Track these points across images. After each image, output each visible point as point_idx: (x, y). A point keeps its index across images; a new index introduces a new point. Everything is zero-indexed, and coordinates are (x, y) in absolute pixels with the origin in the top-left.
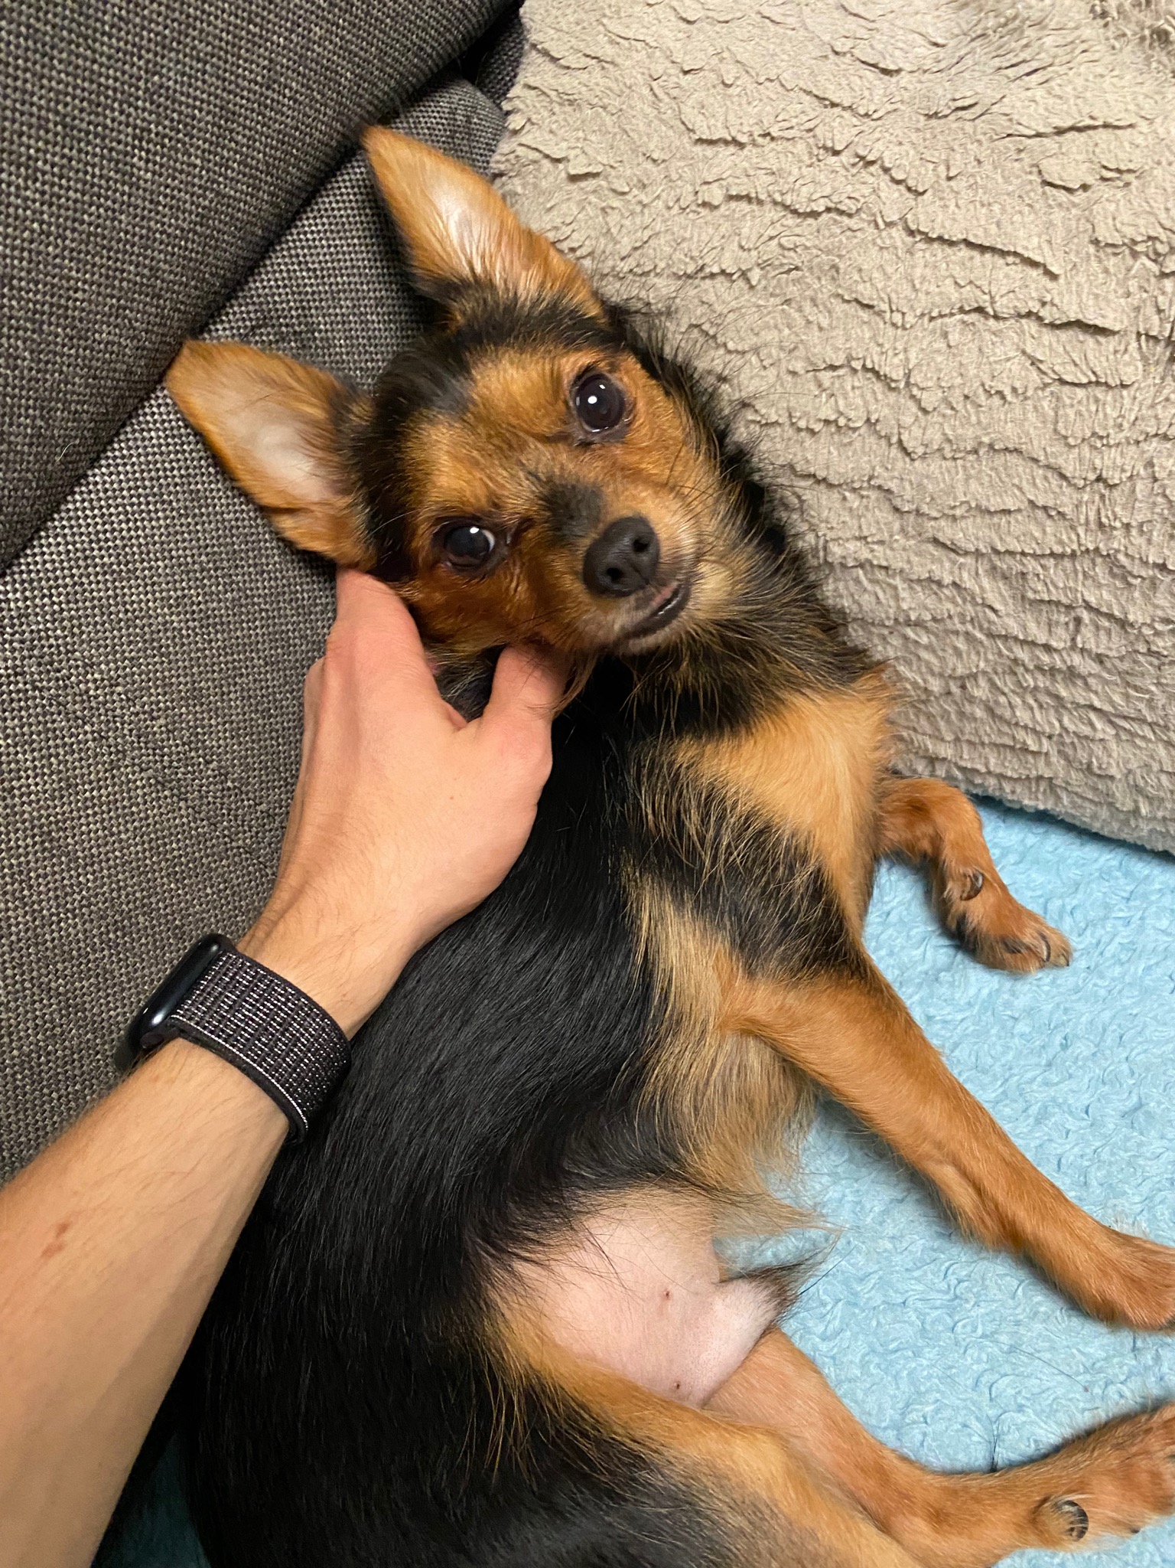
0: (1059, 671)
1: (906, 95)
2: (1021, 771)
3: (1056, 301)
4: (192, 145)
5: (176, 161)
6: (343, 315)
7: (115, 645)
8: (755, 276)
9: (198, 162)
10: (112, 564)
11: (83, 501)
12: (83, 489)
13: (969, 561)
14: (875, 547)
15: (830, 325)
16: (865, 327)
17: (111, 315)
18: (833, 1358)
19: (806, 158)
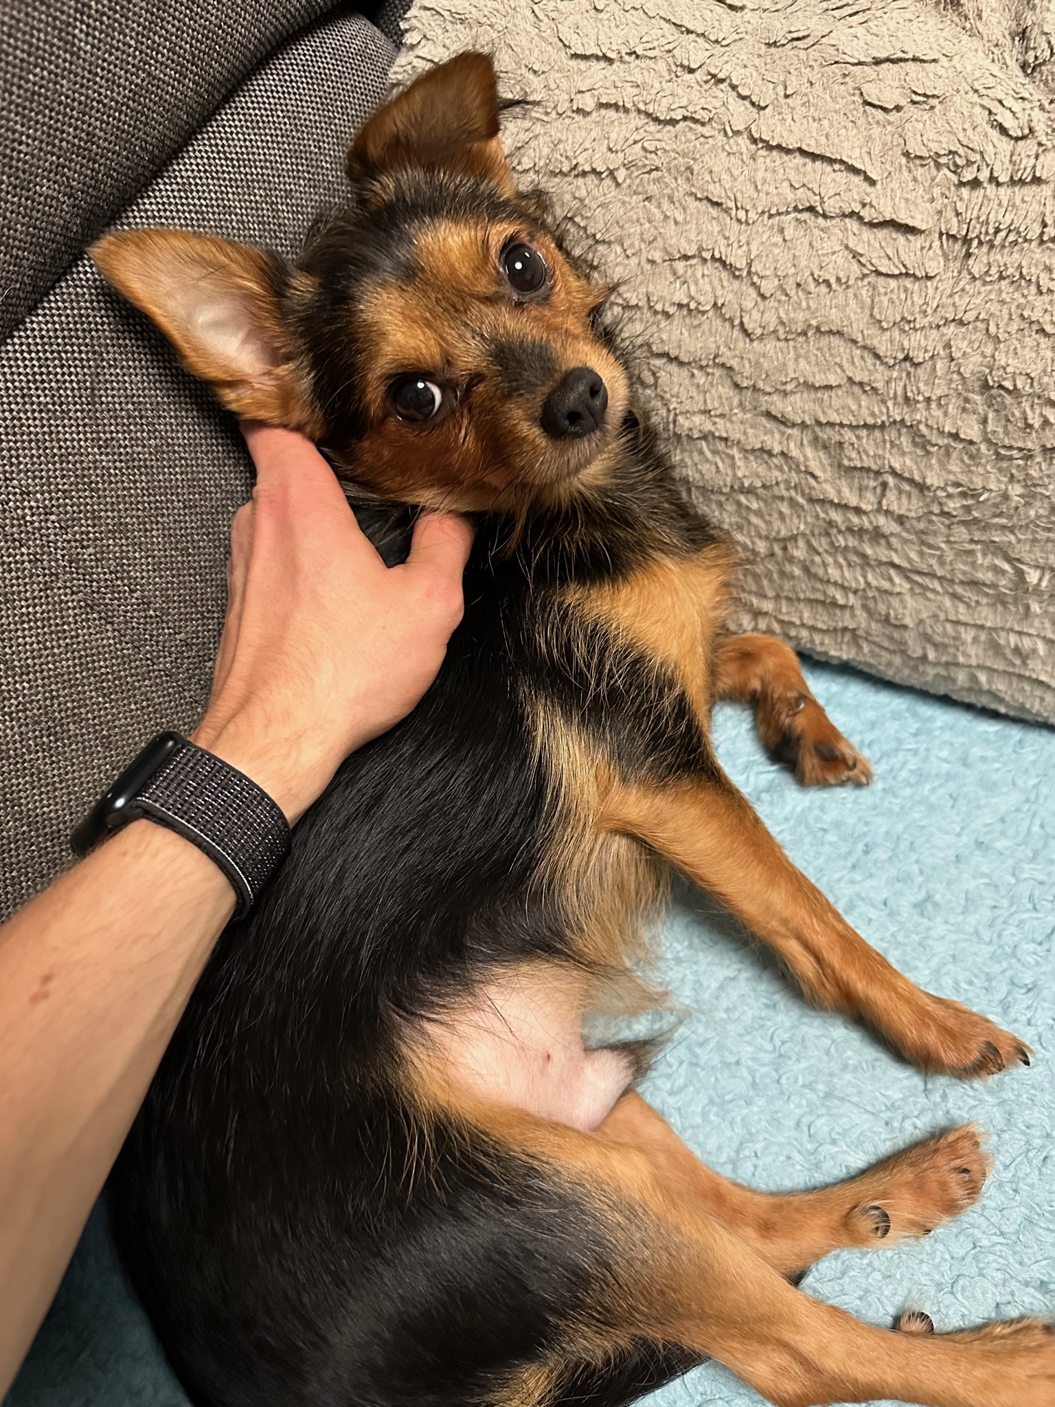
0: (866, 531)
1: (750, 28)
2: (830, 623)
3: (874, 203)
4: (127, 26)
5: (113, 39)
6: (257, 202)
7: (49, 477)
8: (621, 175)
9: (132, 42)
10: (47, 403)
11: (21, 344)
12: (22, 333)
13: (795, 432)
14: (717, 420)
15: (685, 219)
16: (714, 222)
17: (50, 172)
18: (679, 1110)
19: (666, 74)
